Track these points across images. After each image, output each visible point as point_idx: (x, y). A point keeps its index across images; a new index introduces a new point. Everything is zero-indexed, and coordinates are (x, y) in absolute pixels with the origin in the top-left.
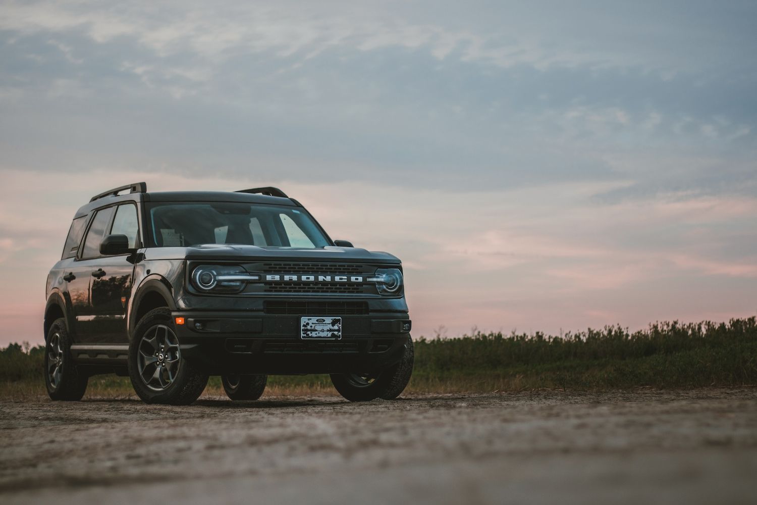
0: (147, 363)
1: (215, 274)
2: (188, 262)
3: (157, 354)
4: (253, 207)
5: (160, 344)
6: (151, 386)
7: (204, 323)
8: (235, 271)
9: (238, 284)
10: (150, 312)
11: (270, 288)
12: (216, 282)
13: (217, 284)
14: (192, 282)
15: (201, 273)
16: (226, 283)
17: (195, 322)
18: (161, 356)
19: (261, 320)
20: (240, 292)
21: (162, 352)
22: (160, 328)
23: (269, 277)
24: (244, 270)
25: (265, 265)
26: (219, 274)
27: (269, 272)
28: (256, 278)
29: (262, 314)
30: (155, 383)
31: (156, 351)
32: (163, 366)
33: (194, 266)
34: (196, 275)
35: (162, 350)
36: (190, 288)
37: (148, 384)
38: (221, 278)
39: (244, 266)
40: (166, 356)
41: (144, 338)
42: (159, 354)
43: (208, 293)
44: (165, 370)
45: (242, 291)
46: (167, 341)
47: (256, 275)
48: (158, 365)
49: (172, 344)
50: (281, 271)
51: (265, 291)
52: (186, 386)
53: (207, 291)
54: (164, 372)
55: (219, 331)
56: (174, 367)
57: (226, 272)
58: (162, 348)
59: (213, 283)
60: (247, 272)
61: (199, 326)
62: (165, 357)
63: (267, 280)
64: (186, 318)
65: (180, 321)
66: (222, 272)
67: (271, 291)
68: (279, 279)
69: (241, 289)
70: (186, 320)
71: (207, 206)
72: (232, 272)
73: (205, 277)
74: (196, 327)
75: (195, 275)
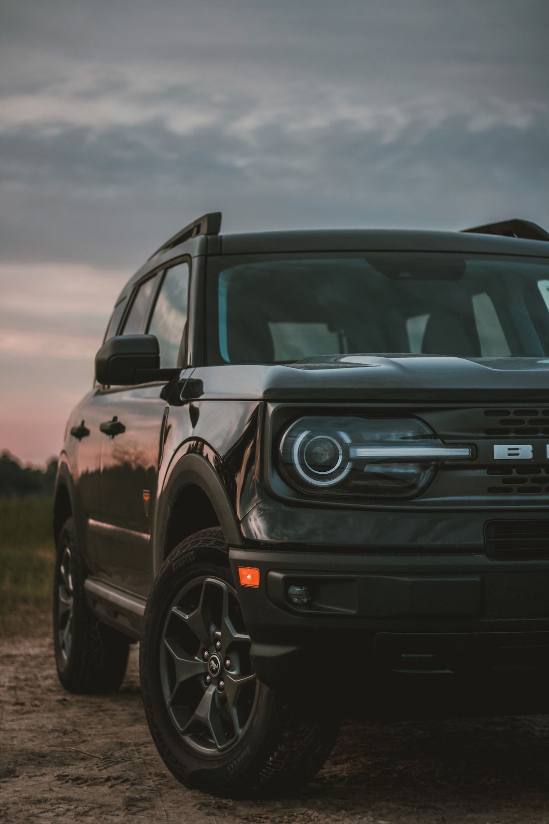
0: (183, 677)
1: (347, 440)
2: (271, 408)
3: (206, 654)
4: (472, 263)
5: (213, 628)
6: (192, 738)
7: (313, 587)
8: (402, 434)
9: (411, 470)
10: (188, 539)
11: (505, 481)
12: (349, 466)
13: (352, 470)
14: (282, 464)
15: (308, 437)
16: (377, 469)
17: (288, 582)
18: (214, 659)
19: (477, 579)
20: (418, 496)
21: (218, 650)
22: (210, 585)
23: (501, 451)
24: (429, 432)
25: (487, 413)
26: (359, 442)
27: (502, 435)
28: (464, 452)
29: (481, 560)
30: (200, 732)
31: (202, 646)
32: (220, 688)
33: (285, 418)
34: (293, 443)
35: (218, 644)
36: (277, 484)
37: (185, 733)
38: (364, 452)
39: (429, 417)
40: (228, 662)
41: (174, 609)
42: (210, 655)
43: (328, 498)
44: (224, 700)
45: (423, 492)
46: (227, 622)
47: (463, 445)
48: (208, 684)
49: (239, 632)
50: (536, 431)
51: (492, 491)
52: (276, 754)
53: (326, 492)
54: (220, 703)
55: (353, 612)
56: (245, 694)
57: (377, 435)
58: (217, 639)
59: (341, 469)
60: (435, 436)
61: (299, 596)
62: (223, 664)
63: (496, 457)
64: (264, 568)
65: (249, 577)
66: (367, 436)
67: (508, 491)
68: (530, 456)
69: (421, 485)
70: (264, 577)
71: (358, 262)
72: (394, 436)
73: (318, 449)
74: (288, 597)
75: (289, 445)
